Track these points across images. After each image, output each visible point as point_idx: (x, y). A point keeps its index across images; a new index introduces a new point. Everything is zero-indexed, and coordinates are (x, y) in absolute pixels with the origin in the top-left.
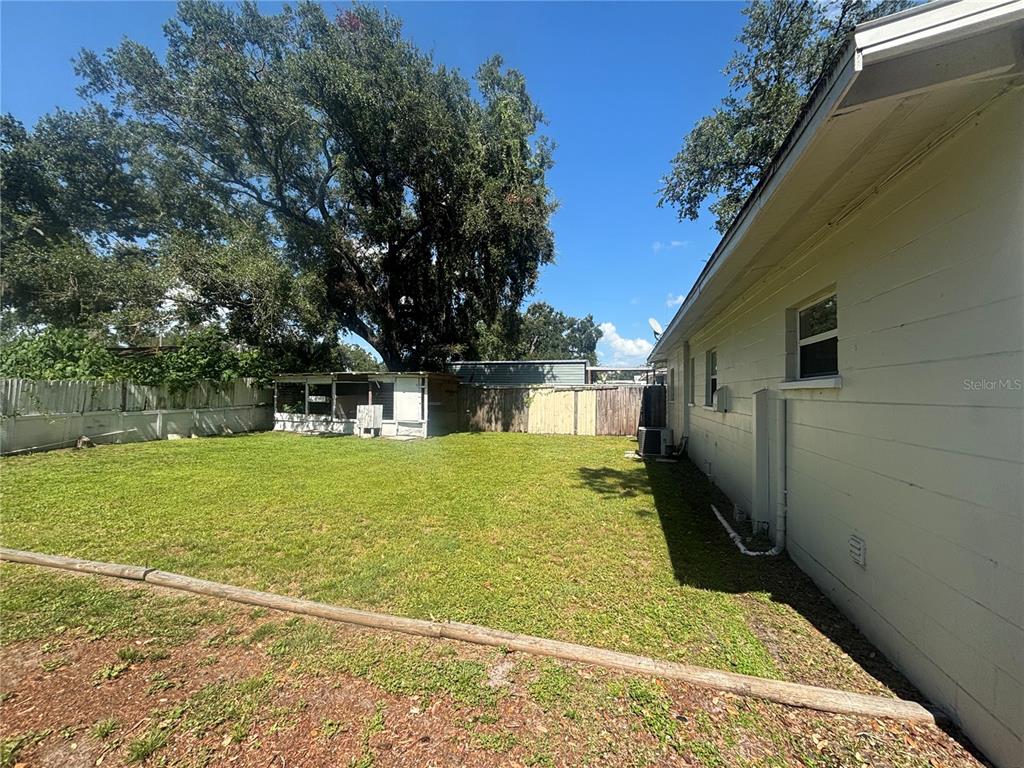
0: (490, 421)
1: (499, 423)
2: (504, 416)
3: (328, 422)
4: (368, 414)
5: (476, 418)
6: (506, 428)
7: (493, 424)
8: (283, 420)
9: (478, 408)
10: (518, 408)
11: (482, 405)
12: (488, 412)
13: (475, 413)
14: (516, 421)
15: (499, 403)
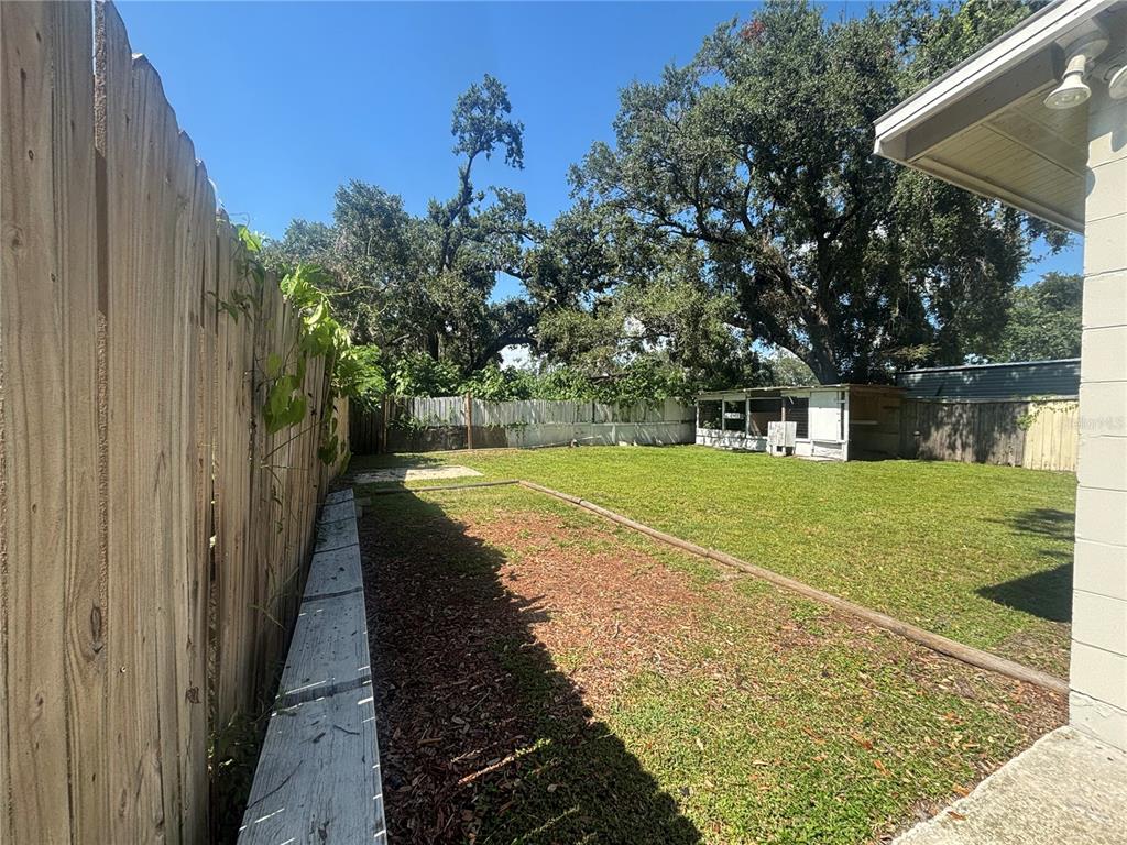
0: (952, 447)
1: (969, 450)
2: (978, 441)
3: (742, 439)
4: (781, 431)
5: (930, 444)
6: (981, 457)
7: (959, 452)
8: (702, 434)
9: (933, 430)
10: (1005, 431)
11: (939, 425)
12: (949, 436)
13: (927, 436)
14: (1000, 449)
15: (969, 423)
